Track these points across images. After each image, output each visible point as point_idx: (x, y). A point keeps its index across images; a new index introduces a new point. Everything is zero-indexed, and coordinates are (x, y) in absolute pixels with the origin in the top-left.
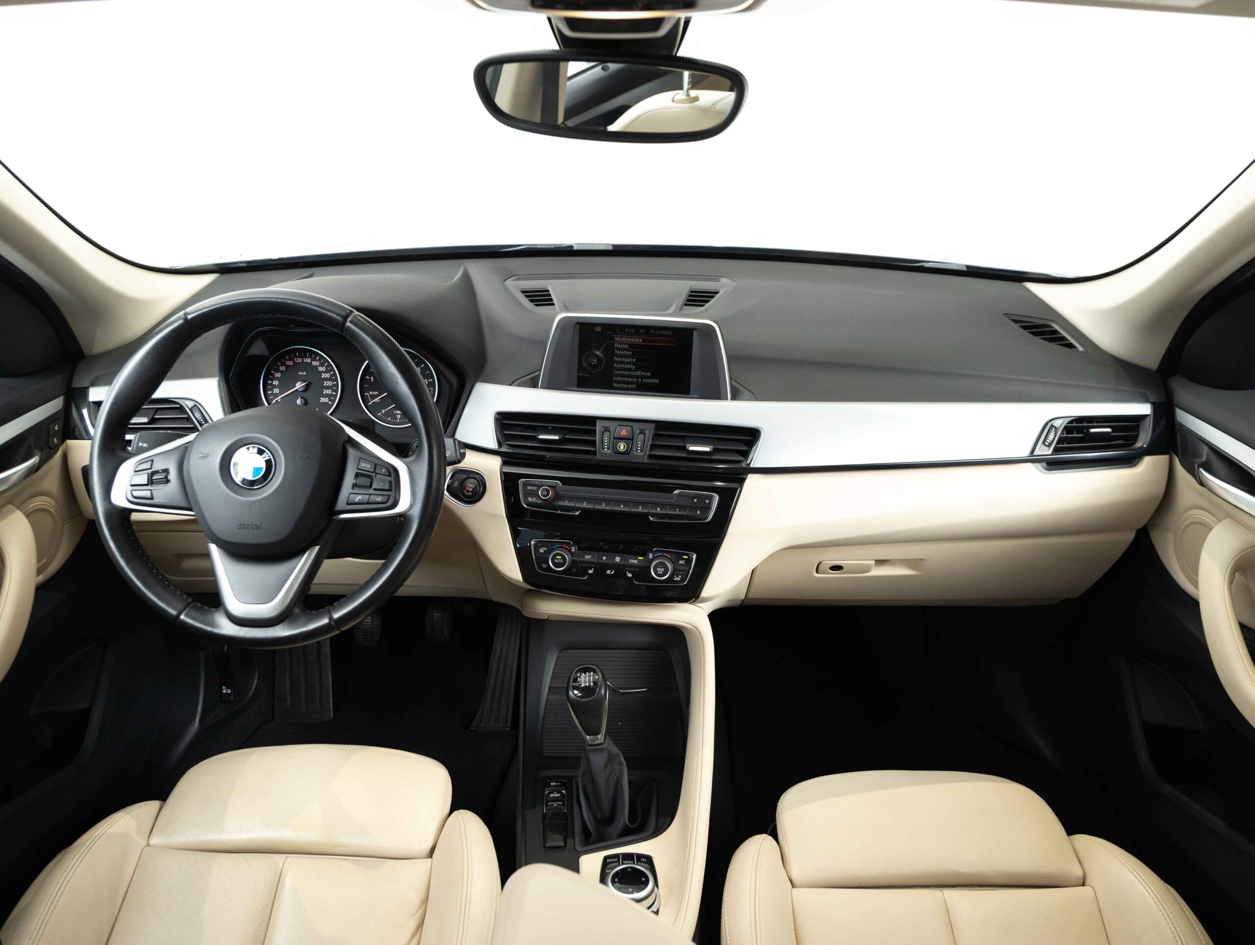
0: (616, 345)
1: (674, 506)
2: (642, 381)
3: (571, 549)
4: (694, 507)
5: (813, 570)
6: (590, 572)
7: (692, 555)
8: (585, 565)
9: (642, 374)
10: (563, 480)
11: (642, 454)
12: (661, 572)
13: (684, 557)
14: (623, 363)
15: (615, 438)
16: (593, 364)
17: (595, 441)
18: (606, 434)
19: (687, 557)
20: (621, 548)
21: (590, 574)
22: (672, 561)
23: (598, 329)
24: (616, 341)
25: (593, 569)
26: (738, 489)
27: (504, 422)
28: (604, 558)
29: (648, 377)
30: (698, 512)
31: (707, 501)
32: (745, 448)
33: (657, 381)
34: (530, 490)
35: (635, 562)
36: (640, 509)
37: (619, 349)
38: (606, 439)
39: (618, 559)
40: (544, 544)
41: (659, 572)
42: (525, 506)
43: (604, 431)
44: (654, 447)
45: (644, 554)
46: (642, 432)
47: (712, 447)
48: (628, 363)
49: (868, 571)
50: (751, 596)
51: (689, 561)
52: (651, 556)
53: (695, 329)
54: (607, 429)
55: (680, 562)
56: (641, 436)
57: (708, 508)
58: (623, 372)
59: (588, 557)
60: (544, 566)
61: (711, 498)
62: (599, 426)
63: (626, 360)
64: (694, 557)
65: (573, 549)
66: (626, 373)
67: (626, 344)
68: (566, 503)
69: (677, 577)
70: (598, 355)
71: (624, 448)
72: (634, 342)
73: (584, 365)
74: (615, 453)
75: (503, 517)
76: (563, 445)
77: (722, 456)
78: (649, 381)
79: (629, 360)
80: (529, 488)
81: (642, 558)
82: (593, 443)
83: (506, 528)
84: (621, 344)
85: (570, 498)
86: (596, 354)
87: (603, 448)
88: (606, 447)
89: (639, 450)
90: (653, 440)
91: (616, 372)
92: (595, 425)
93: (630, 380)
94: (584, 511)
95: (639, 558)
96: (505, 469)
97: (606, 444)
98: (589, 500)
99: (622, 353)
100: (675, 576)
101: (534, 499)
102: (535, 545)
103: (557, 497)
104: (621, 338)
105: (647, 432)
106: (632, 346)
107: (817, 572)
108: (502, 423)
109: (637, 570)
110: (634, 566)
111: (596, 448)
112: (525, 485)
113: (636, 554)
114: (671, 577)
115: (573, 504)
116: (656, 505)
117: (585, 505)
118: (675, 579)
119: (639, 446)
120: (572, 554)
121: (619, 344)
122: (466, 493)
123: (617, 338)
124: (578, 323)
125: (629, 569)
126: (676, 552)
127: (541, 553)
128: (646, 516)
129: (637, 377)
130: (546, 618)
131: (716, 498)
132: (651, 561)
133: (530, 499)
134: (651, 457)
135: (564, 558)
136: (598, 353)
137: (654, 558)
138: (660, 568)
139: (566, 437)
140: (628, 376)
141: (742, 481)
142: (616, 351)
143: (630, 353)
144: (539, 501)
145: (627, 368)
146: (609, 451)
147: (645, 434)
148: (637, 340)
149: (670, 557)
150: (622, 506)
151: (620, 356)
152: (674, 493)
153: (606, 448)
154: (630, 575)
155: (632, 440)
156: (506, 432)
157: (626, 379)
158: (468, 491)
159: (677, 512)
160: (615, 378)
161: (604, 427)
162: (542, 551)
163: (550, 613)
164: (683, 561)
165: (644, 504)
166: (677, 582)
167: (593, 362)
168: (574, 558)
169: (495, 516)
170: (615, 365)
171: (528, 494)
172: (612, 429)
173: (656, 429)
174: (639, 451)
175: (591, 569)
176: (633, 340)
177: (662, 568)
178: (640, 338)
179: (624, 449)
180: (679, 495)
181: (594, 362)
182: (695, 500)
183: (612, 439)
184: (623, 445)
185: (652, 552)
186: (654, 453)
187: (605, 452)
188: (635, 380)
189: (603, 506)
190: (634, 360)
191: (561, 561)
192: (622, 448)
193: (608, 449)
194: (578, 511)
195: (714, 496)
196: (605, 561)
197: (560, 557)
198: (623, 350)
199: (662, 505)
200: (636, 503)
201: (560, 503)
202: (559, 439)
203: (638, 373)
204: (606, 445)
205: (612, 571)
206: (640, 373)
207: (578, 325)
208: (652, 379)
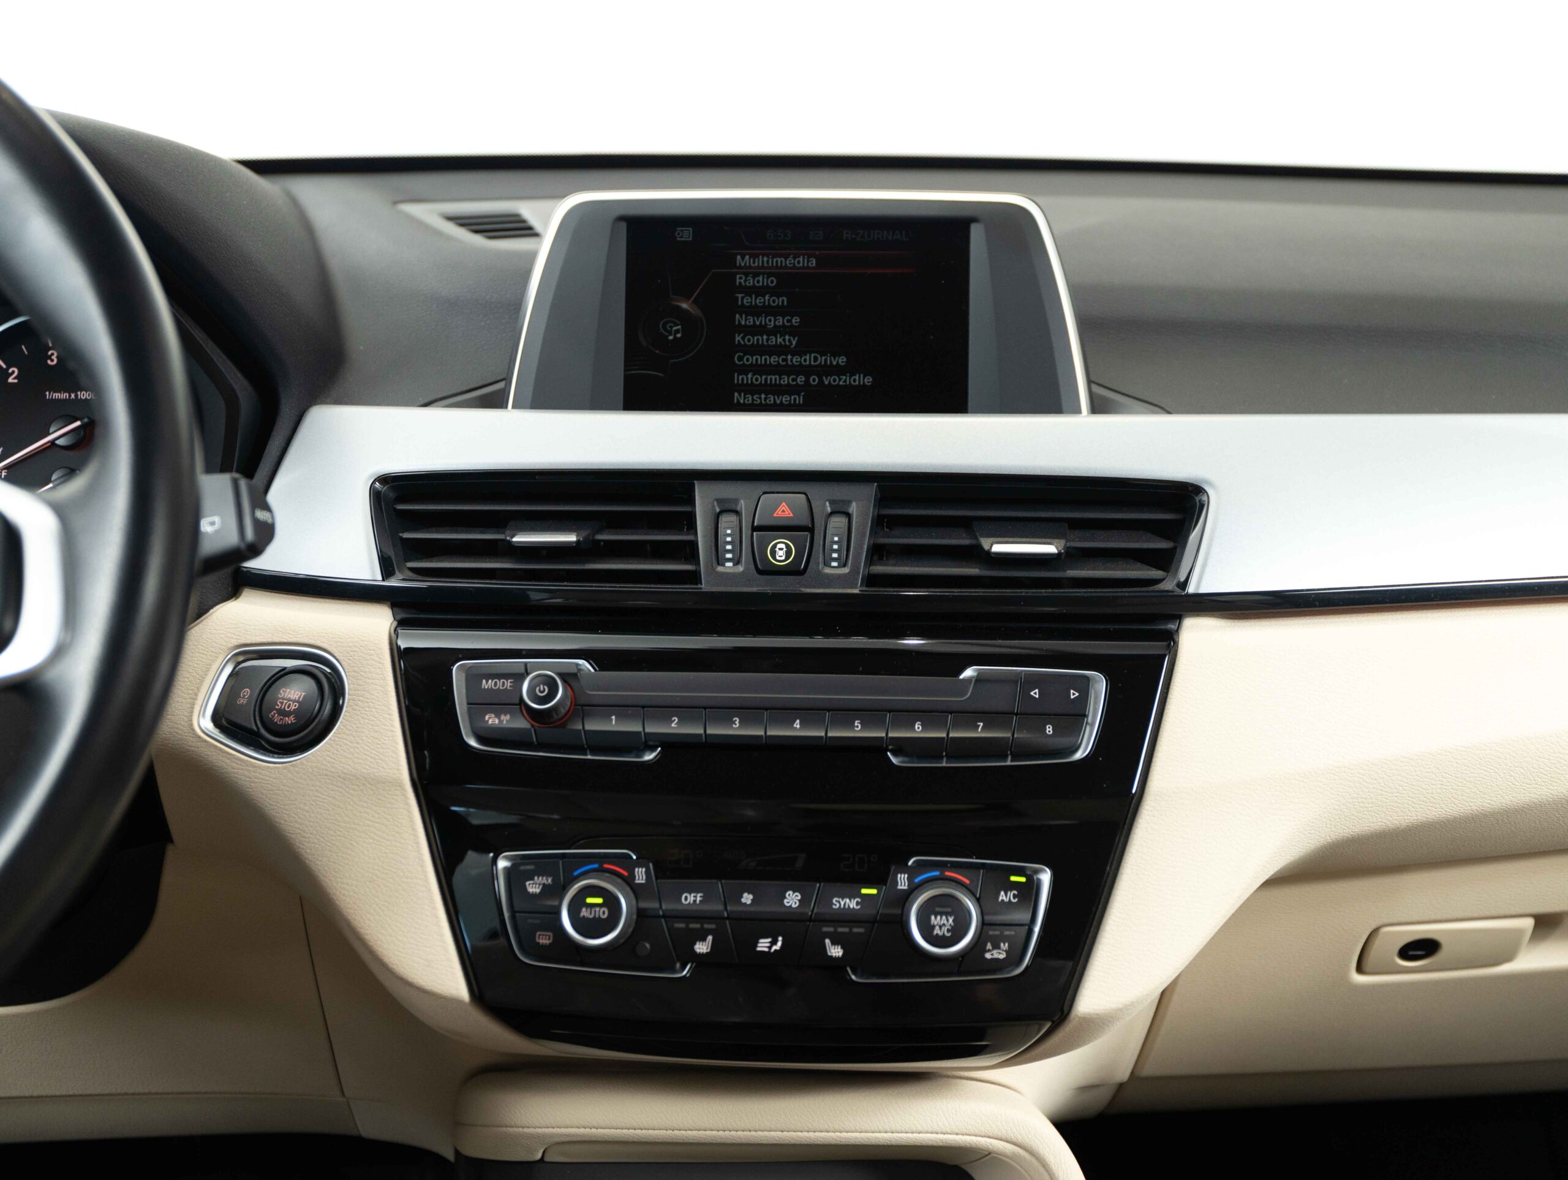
0: (740, 280)
1: (967, 716)
2: (821, 382)
3: (632, 876)
4: (1035, 716)
5: (1348, 967)
6: (702, 948)
7: (1037, 871)
8: (682, 925)
9: (821, 360)
10: (603, 659)
11: (846, 570)
12: (945, 929)
13: (1013, 878)
14: (761, 330)
15: (755, 529)
16: (671, 338)
17: (694, 545)
18: (727, 520)
19: (1023, 879)
20: (800, 864)
21: (702, 955)
22: (974, 895)
23: (686, 235)
24: (740, 267)
25: (710, 938)
26: (1163, 657)
27: (400, 507)
28: (747, 898)
29: (839, 371)
30: (1049, 730)
31: (1074, 694)
32: (1164, 545)
33: (868, 380)
34: (490, 690)
35: (853, 904)
36: (858, 730)
37: (749, 291)
38: (729, 532)
39: (792, 899)
40: (542, 866)
41: (937, 931)
42: (473, 742)
43: (721, 512)
44: (877, 552)
45: (880, 879)
46: (840, 510)
47: (1062, 542)
48: (776, 331)
49: (1509, 958)
50: (1148, 1070)
51: (1030, 891)
52: (902, 881)
53: (973, 220)
54: (728, 508)
55: (1002, 896)
56: (839, 522)
57: (1076, 717)
58: (761, 360)
59: (691, 899)
60: (544, 939)
61: (1084, 685)
62: (703, 500)
63: (771, 322)
64: (1046, 878)
65: (640, 875)
66: (773, 360)
67: (769, 275)
68: (613, 724)
69: (996, 946)
70: (686, 311)
71: (788, 554)
72: (794, 267)
73: (644, 343)
74: (760, 572)
75: (401, 786)
76: (589, 562)
77: (1094, 569)
78: (844, 380)
79: (780, 321)
80: (488, 684)
81: (874, 891)
82: (689, 551)
83: (412, 820)
84: (755, 275)
85: (623, 708)
86: (678, 307)
87: (720, 561)
88: (729, 556)
89: (835, 560)
90: (873, 532)
91: (740, 359)
92: (691, 501)
93: (785, 380)
94: (671, 745)
95: (864, 891)
96: (407, 637)
97: (729, 547)
98: (687, 710)
99: (759, 301)
100: (989, 946)
101: (505, 718)
102: (507, 870)
103: (580, 707)
104: (754, 256)
105: (853, 508)
106: (787, 281)
107: (1360, 969)
108: (395, 509)
109: (861, 930)
110: (847, 918)
111: (698, 563)
112: (473, 678)
113: (852, 881)
114: (977, 945)
115: (634, 727)
116: (906, 714)
117: (674, 727)
118: (988, 956)
119: (835, 547)
120: (636, 891)
121: (747, 275)
122: (277, 719)
123: (743, 258)
124: (621, 218)
125: (831, 929)
126: (983, 865)
127: (534, 895)
128: (875, 749)
129: (807, 371)
130: (539, 1156)
131: (1100, 686)
132: (906, 898)
133: (492, 720)
134: (871, 580)
135: (611, 902)
136: (684, 306)
137: (914, 889)
138: (941, 914)
139: (599, 537)
140: (778, 370)
141: (1170, 639)
142: (740, 296)
143: (783, 300)
144: (521, 723)
145: (776, 346)
146: (740, 568)
147: (849, 516)
148: (804, 262)
149: (967, 882)
150: (797, 724)
151: (754, 311)
152: (961, 677)
153: (729, 560)
154: (836, 952)
155: (811, 530)
156: (406, 535)
157: (773, 378)
158: (283, 713)
159: (980, 732)
160: (738, 379)
161: (720, 501)
162: (533, 888)
163: (552, 1136)
164: (1011, 894)
165: (871, 714)
166: (997, 965)
167: (670, 333)
168: (643, 905)
169: (377, 784)
170: (738, 338)
171: (480, 704)
172: (743, 506)
173: (882, 501)
174: (834, 564)
175: (704, 939)
176: (789, 262)
177: (947, 914)
178: (810, 256)
179: (787, 558)
180: (979, 680)
181: (675, 332)
182: (1035, 693)
183: (746, 532)
184: (783, 546)
185: (904, 868)
186: (879, 569)
187: (729, 571)
188: (801, 379)
189: (736, 728)
190: (796, 320)
191: (603, 912)
192: (781, 554)
193: (737, 562)
194: (652, 749)
195: (1094, 679)
196: (752, 909)
197: (599, 900)
198: (760, 291)
199: (930, 715)
200: (845, 713)
201: (592, 726)
202: (578, 542)
203: (808, 359)
204: (729, 551)
205: (774, 942)
206: (816, 359)
207: (623, 226)
208: (852, 374)
